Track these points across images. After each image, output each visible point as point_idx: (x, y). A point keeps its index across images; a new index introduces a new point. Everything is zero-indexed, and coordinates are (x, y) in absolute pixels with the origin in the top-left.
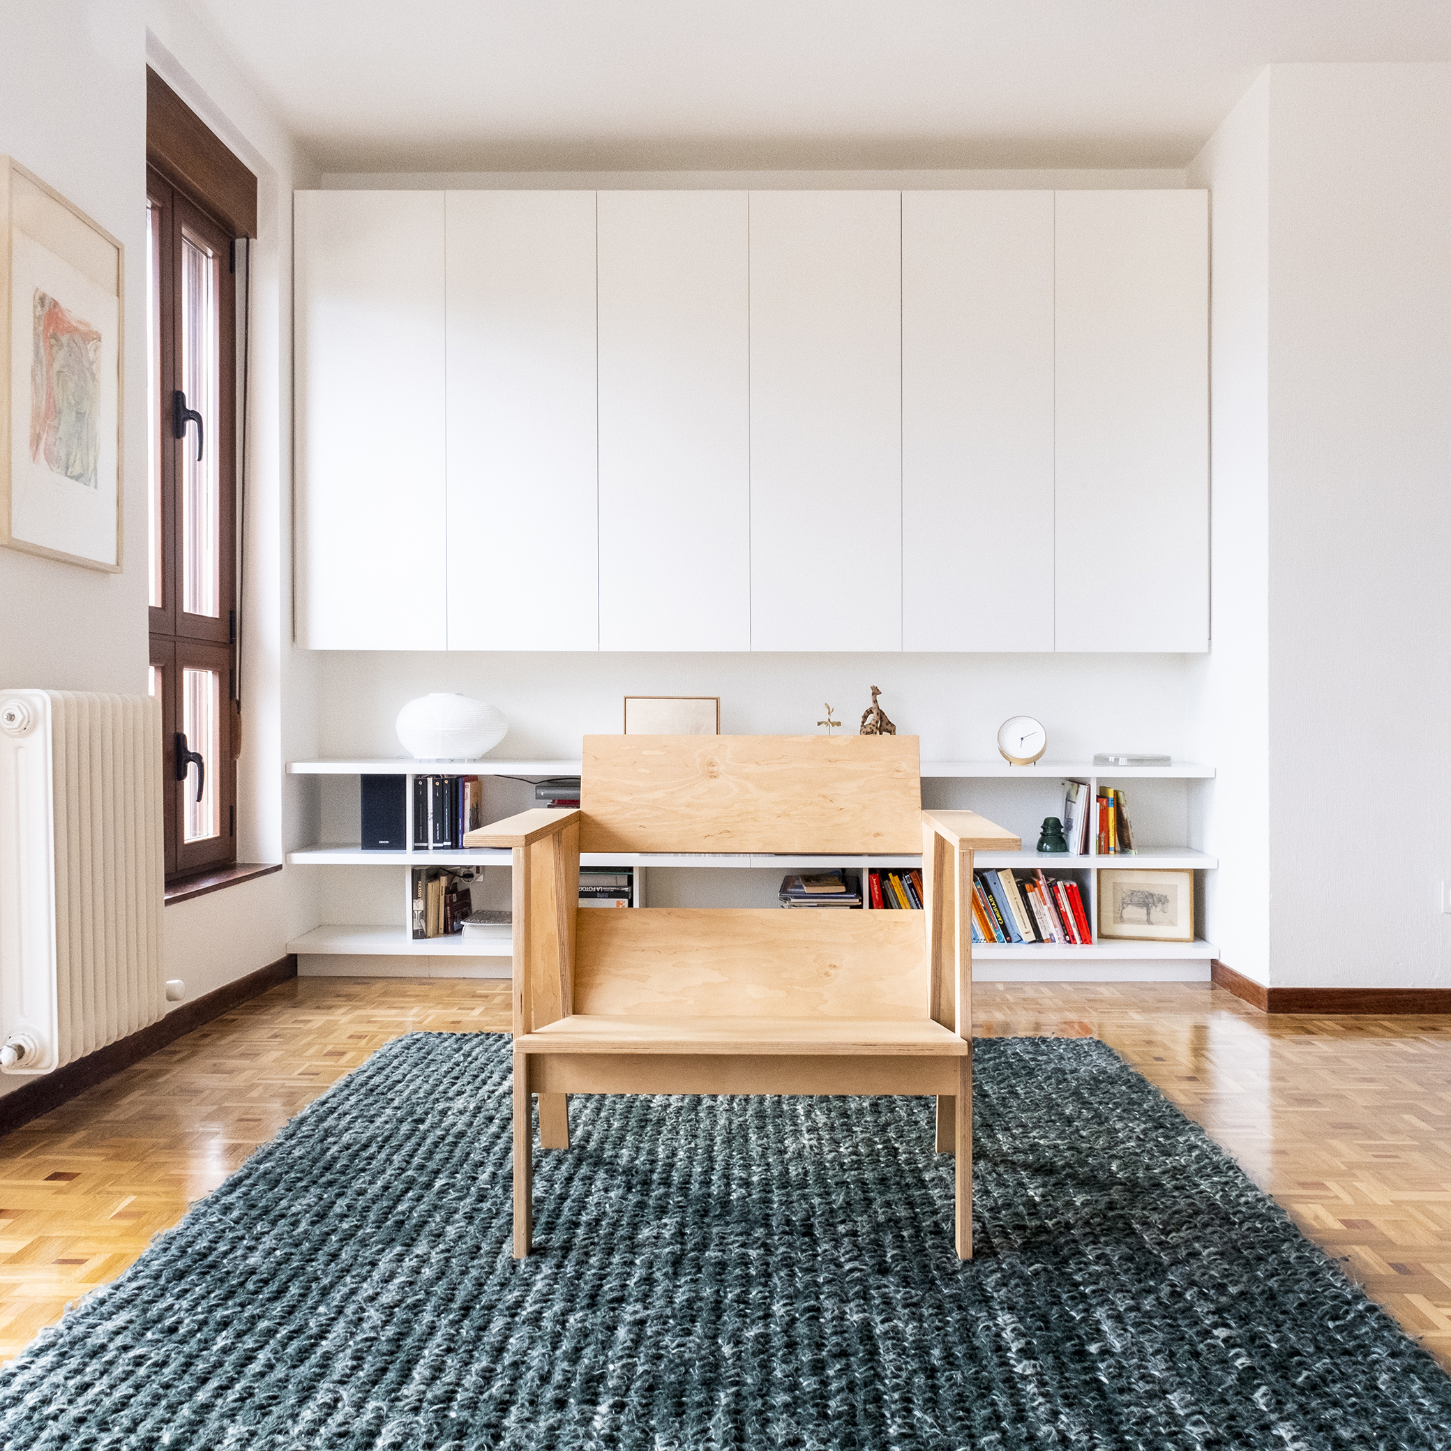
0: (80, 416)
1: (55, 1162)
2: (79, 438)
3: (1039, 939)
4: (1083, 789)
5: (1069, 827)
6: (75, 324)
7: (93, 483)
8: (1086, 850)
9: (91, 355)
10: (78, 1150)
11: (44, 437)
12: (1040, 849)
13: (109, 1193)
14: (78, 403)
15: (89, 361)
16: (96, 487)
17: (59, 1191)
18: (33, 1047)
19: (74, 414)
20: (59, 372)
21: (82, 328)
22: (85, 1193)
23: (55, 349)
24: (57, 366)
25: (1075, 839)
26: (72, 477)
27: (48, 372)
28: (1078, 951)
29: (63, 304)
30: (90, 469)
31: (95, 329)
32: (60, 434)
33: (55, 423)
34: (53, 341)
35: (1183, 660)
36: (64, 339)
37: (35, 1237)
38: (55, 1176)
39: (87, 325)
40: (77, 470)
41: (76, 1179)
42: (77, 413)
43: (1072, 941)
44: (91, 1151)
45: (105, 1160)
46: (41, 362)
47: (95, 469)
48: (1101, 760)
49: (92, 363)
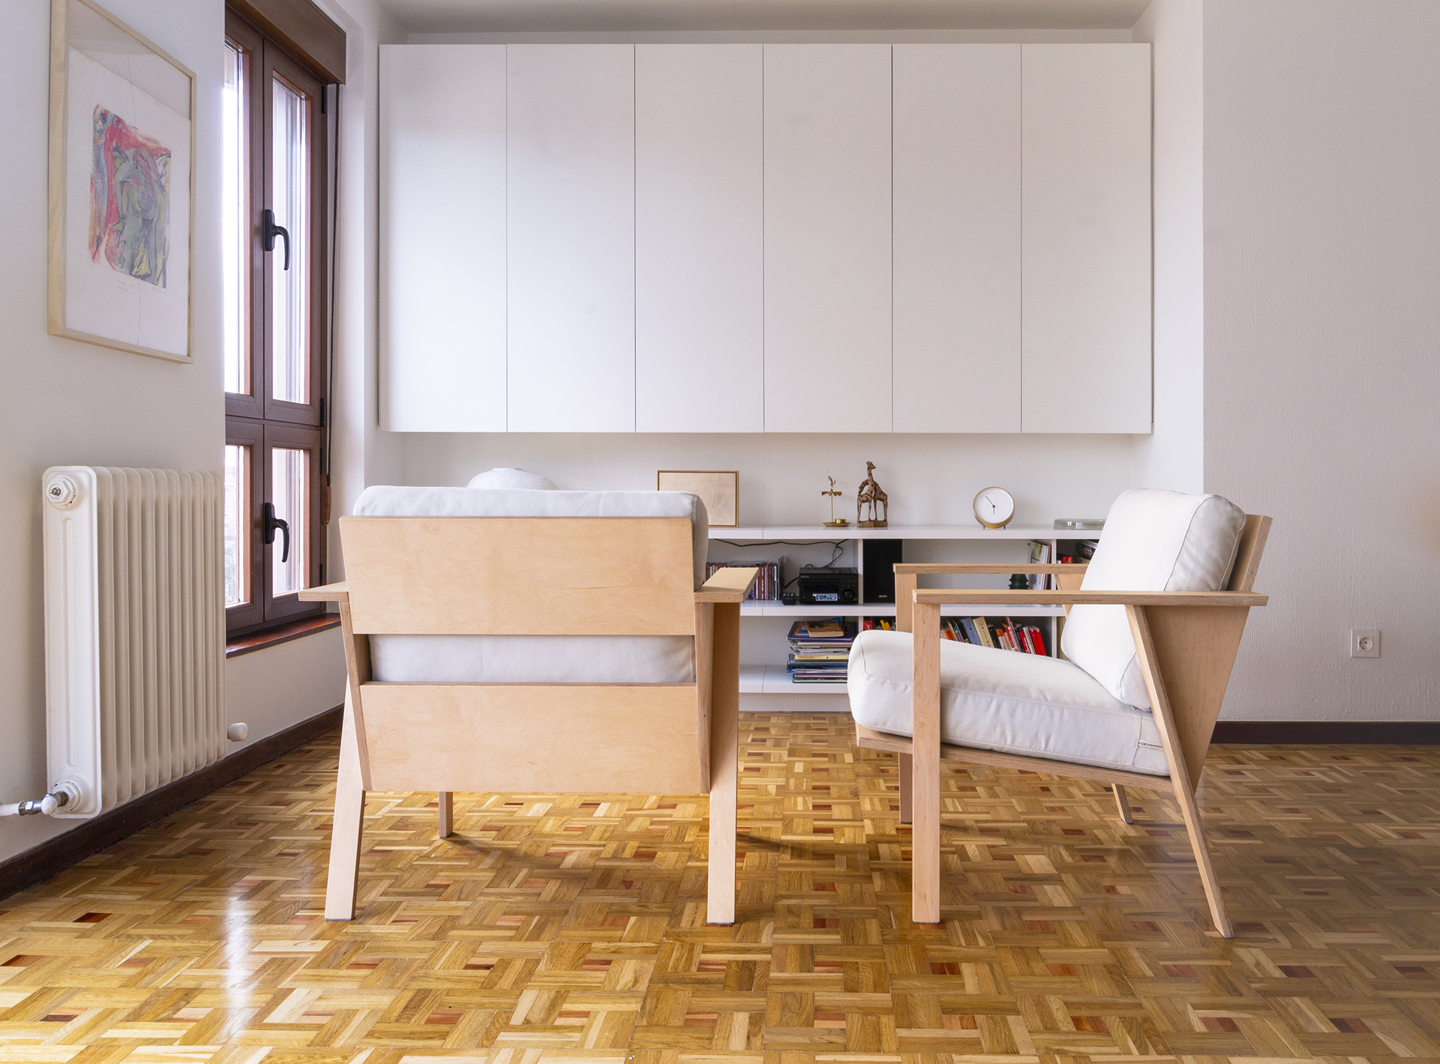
0: (147, 223)
1: (93, 902)
2: (147, 242)
4: (1045, 549)
5: (1033, 581)
6: (141, 140)
7: (161, 282)
9: (160, 169)
10: (119, 888)
11: (105, 239)
13: (129, 936)
14: (145, 211)
15: (157, 173)
16: (164, 287)
17: (83, 935)
18: (76, 793)
19: (140, 221)
20: (123, 183)
21: (150, 144)
22: (105, 938)
23: (118, 162)
24: (120, 176)
26: (135, 276)
27: (110, 180)
29: (128, 120)
30: (159, 270)
31: (164, 146)
32: (125, 236)
33: (119, 227)
34: (116, 154)
35: (1130, 441)
36: (130, 152)
37: (39, 988)
38: (87, 918)
39: (155, 142)
40: (144, 269)
41: (104, 921)
42: (144, 220)
44: (130, 889)
45: (140, 899)
46: (101, 172)
47: (164, 270)
48: (1061, 524)
49: (162, 176)
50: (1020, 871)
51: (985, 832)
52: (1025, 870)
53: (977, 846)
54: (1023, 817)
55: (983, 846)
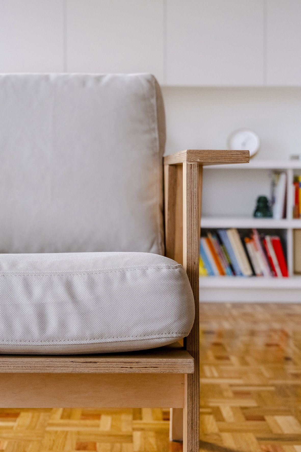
3: (254, 274)
4: (283, 177)
5: (273, 201)
8: (285, 216)
12: (255, 215)
25: (278, 209)
28: (280, 282)
43: (275, 275)
48: (295, 157)
50: (271, 432)
51: (238, 394)
52: (276, 431)
53: (232, 408)
54: (271, 382)
55: (236, 408)
